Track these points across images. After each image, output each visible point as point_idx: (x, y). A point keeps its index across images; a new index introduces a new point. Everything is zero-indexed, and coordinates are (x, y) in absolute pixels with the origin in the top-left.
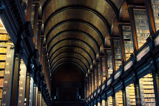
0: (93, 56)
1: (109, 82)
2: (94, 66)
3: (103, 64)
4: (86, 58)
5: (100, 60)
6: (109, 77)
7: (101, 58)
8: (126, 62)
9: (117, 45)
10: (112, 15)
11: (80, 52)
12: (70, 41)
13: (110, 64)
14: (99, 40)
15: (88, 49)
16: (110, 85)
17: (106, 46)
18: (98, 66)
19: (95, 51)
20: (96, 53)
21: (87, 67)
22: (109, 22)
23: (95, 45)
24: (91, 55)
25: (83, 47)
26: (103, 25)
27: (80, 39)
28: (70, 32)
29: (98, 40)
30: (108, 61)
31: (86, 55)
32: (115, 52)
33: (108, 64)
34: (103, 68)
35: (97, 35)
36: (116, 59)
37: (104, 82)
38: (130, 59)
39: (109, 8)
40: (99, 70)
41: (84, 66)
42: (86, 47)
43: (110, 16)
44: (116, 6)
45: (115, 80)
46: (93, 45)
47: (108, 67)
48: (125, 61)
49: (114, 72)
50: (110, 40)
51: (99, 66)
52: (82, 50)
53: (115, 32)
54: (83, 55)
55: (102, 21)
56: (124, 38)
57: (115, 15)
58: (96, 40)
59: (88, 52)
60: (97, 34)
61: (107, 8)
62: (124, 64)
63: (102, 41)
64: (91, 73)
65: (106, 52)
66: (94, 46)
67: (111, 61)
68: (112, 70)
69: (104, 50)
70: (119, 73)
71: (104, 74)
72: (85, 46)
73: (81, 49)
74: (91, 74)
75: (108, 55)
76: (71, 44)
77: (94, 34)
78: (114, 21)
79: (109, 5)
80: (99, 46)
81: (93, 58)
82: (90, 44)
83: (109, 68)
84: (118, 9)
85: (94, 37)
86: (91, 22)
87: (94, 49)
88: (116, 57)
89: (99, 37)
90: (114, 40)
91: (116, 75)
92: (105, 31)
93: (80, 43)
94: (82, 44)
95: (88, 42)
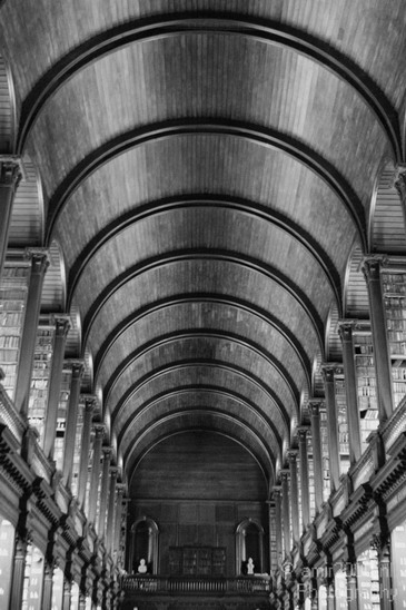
0: (298, 375)
2: (304, 422)
3: (340, 399)
4: (273, 388)
6: (365, 446)
7: (329, 375)
9: (398, 291)
10: (371, 147)
11: (243, 361)
12: (194, 305)
13: (367, 391)
14: (319, 290)
15: (276, 342)
17: (349, 313)
18: (317, 413)
19: (306, 348)
20: (310, 355)
21: (280, 432)
22: (357, 186)
23: (302, 318)
24: (289, 370)
25: (254, 338)
26: (334, 210)
27: (240, 294)
28: (190, 262)
29: (314, 289)
30: (361, 382)
31: (270, 374)
32: (390, 324)
33: (360, 393)
34: (340, 419)
35: (310, 268)
36: (393, 361)
37: (342, 480)
39: (356, 110)
40: (324, 432)
41: (267, 425)
42: (269, 332)
43: (363, 155)
44: (387, 90)
46: (294, 319)
47: (362, 409)
50: (363, 270)
51: (323, 417)
52: (253, 353)
53: (385, 231)
54: (257, 374)
55: (325, 189)
57: (384, 140)
58: (308, 293)
59: (279, 357)
60: (309, 259)
61: (348, 111)
63: (331, 291)
65: (349, 337)
66: (301, 324)
67: (373, 382)
69: (342, 330)
71: (345, 449)
72: (265, 326)
73: (245, 347)
74: (295, 457)
75: (358, 351)
76: (200, 324)
78: (382, 173)
79: (356, 97)
80: (322, 317)
81: (298, 384)
82: (281, 317)
83: (363, 414)
85: (299, 279)
87: (299, 337)
88: (391, 349)
89: (318, 276)
90: (382, 270)
92: (341, 238)
93: (240, 318)
94: (248, 321)
95: (272, 311)
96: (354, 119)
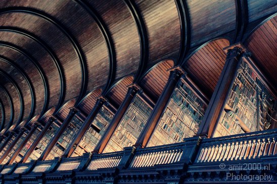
0: (26, 115)
1: (20, 170)
2: (16, 130)
3: (34, 137)
4: (15, 110)
5: (32, 128)
6: (28, 161)
7: (36, 126)
8: (69, 157)
9: (75, 124)
10: (101, 80)
11: (13, 94)
12: (12, 66)
13: (44, 144)
14: (55, 100)
15: (28, 99)
16: (20, 175)
17: (57, 115)
18: (23, 133)
19: (36, 110)
20: (36, 113)
21: (5, 125)
22: (90, 85)
23: (43, 101)
24: (25, 110)
25: (22, 91)
26: (78, 83)
27: (30, 76)
28: (22, 55)
29: (53, 97)
30: (44, 139)
31: (18, 105)
32: (65, 132)
33: (41, 142)
34: (28, 142)
35: (57, 90)
36: (58, 143)
37: (14, 164)
38: (79, 159)
39: (106, 67)
40: (20, 140)
41: (2, 119)
42: (29, 94)
43: (98, 79)
44: (118, 72)
45: (34, 172)
46: (40, 98)
47: (37, 147)
48: (69, 155)
49: (40, 161)
50: (71, 110)
51: (24, 136)
52: (18, 95)
53: (86, 104)
54: (14, 102)
55: (80, 76)
56: (93, 124)
57: (105, 83)
58: (51, 96)
59: (26, 103)
60: (60, 87)
61: (103, 64)
62: (65, 158)
63: (58, 102)
64: (5, 136)
65: (51, 122)
66: (40, 102)
67: (47, 141)
68: (39, 156)
69: (51, 118)
70: (48, 166)
71: (23, 153)
72: (29, 91)
73: (17, 91)
74: (4, 138)
75: (51, 128)
76: (9, 72)
77: (55, 85)
78: (98, 89)
79: (109, 64)
80: (49, 107)
81: (24, 117)
82: (37, 94)
83: (37, 149)
84: (117, 78)
85: (52, 89)
86: (64, 66)
87: (37, 105)
88: (60, 140)
89: (58, 95)
90: (76, 115)
91: (40, 167)
92: (73, 93)
93: (23, 82)
94: (25, 85)
95: (35, 89)
96: (103, 68)
